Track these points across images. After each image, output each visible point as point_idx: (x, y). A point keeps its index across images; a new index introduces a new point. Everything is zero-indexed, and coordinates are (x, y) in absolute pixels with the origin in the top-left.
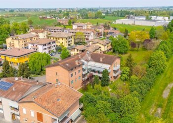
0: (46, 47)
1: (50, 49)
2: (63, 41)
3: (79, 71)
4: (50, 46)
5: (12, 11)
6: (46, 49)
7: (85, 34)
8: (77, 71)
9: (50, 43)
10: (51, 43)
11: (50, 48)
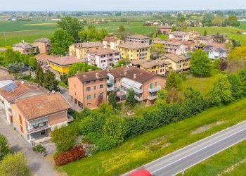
0: (106, 59)
1: (111, 62)
2: (132, 53)
3: (101, 86)
4: (111, 57)
5: (118, 14)
6: (105, 61)
7: (172, 47)
8: (98, 85)
9: (111, 55)
10: (114, 55)
11: (111, 60)
